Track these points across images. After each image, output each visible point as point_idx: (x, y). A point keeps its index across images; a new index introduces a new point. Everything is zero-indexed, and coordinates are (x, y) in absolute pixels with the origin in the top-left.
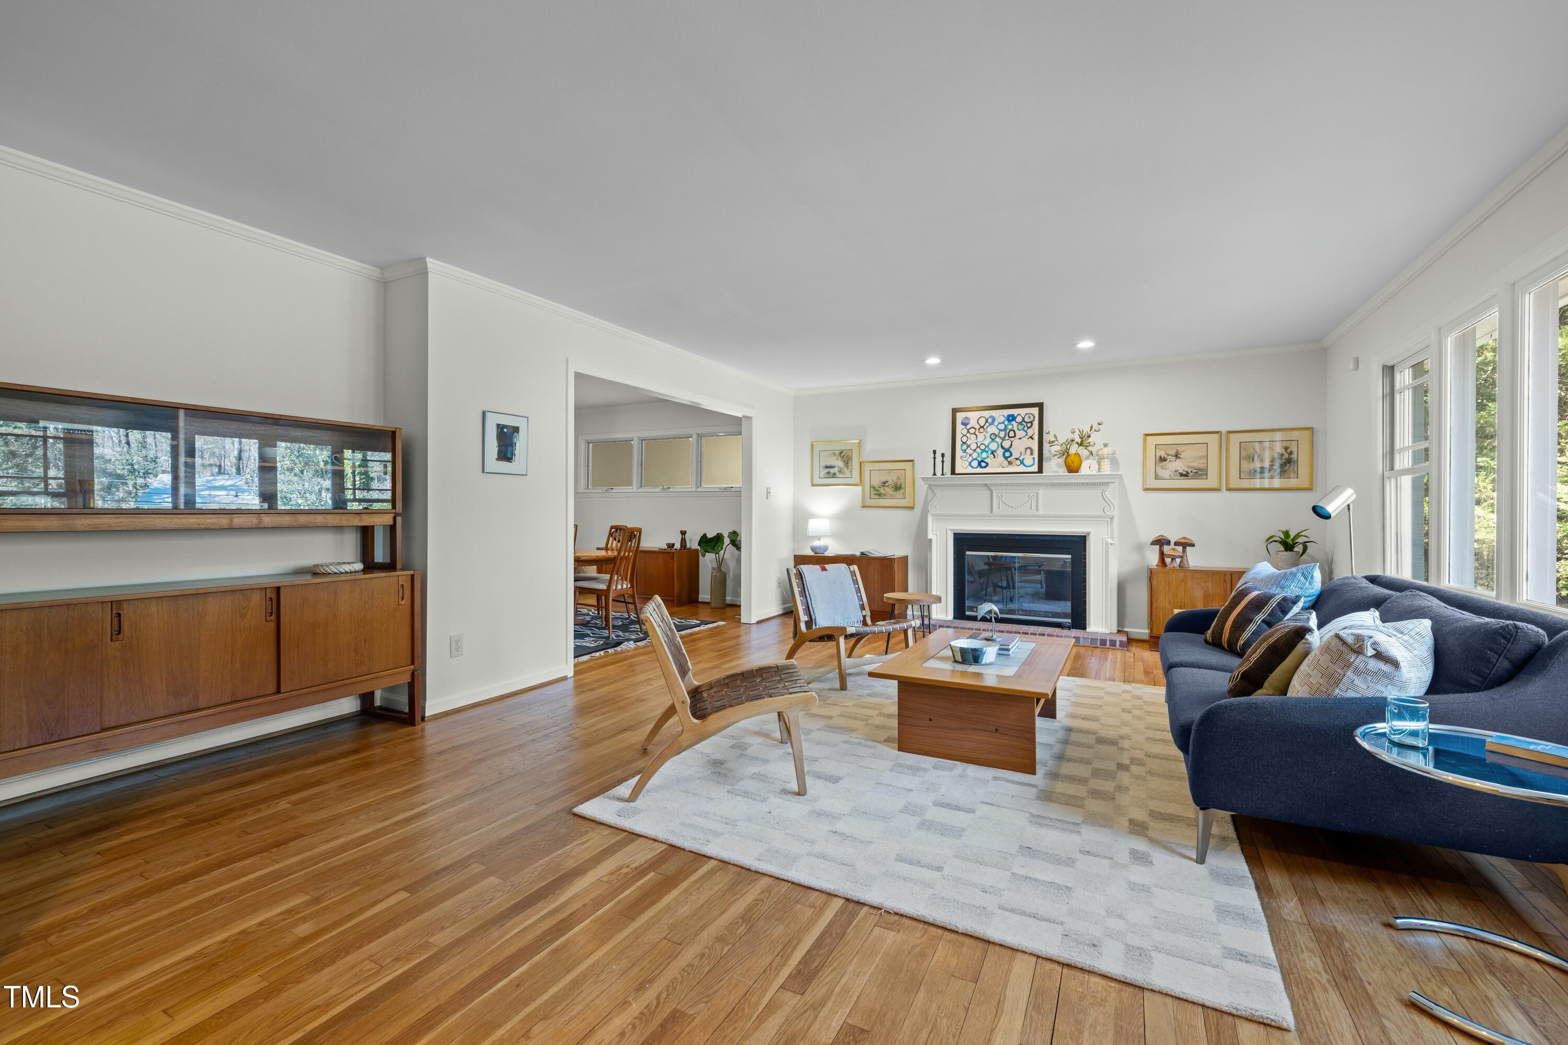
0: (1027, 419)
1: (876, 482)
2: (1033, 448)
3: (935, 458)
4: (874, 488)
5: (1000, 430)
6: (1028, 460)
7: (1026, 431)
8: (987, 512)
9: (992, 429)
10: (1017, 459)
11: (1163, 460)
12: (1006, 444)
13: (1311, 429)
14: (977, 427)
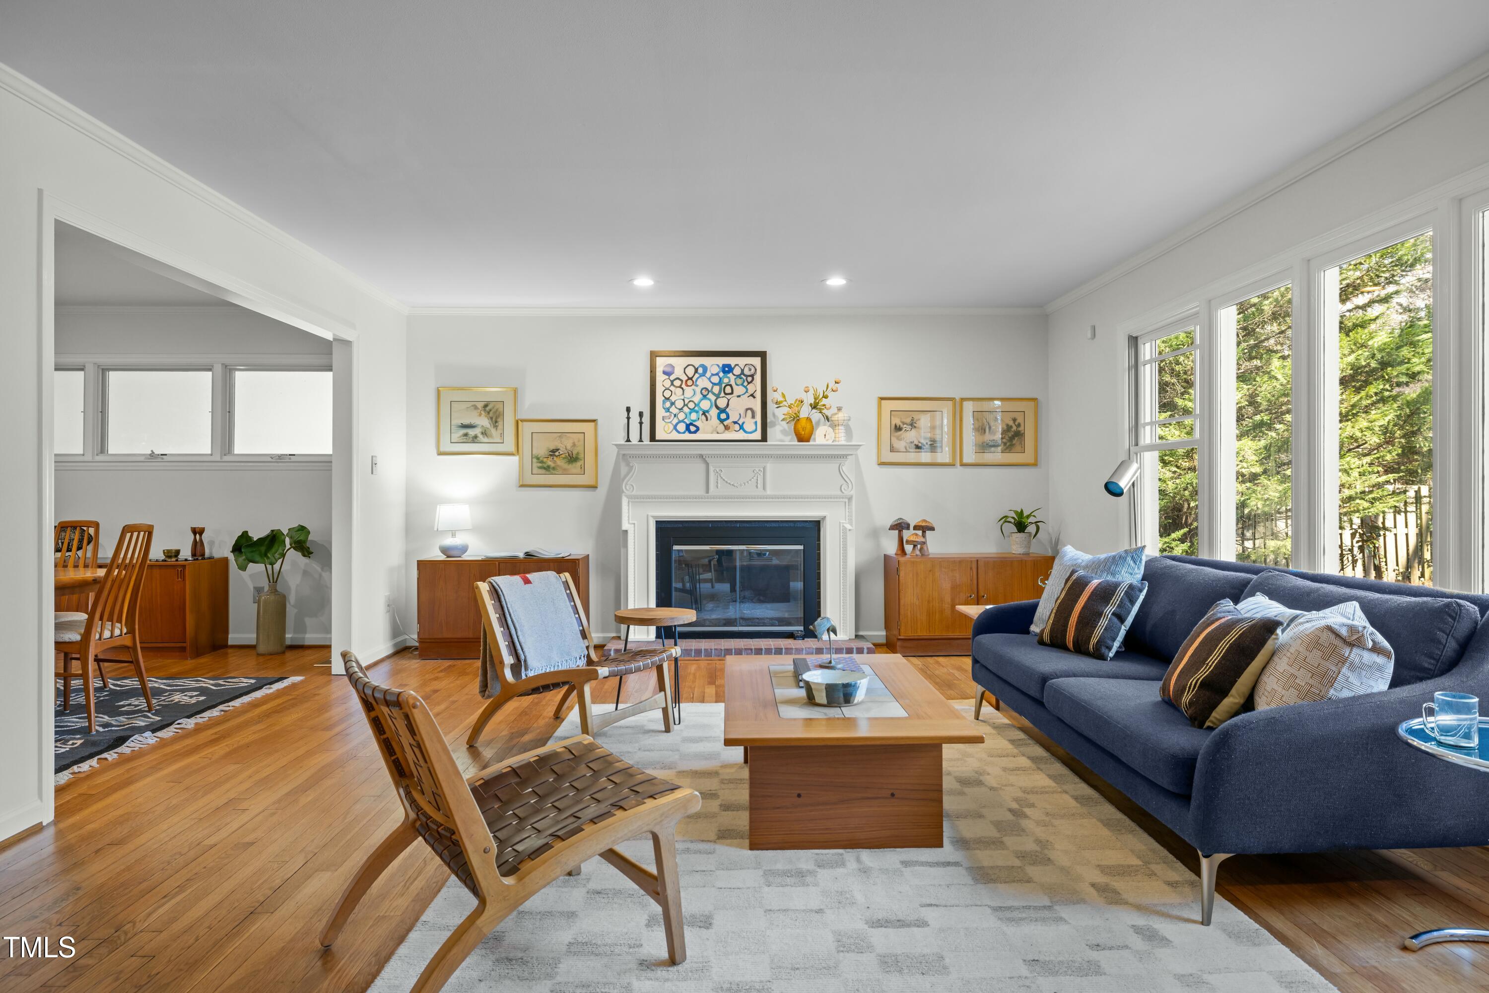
0: (746, 372)
1: (542, 450)
2: (754, 409)
3: (628, 418)
4: (538, 459)
5: (714, 384)
6: (749, 425)
7: (746, 387)
8: (701, 492)
9: (703, 383)
10: (735, 423)
11: (898, 429)
12: (722, 403)
13: (1034, 400)
14: (684, 378)
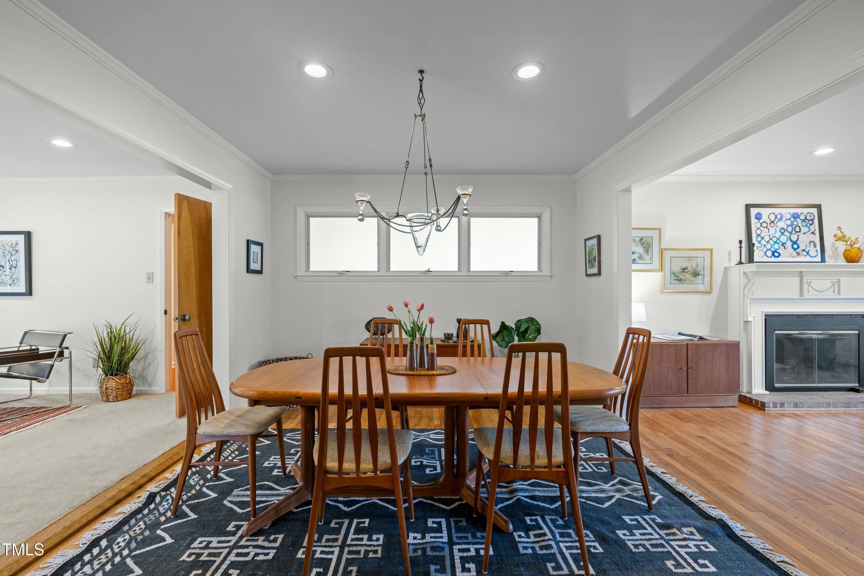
0: (808, 217)
1: (677, 269)
2: (815, 241)
3: (741, 248)
4: (674, 274)
5: (788, 226)
6: (813, 252)
7: (808, 227)
8: (797, 296)
9: (781, 224)
10: (804, 250)
12: (794, 238)
14: (769, 222)
